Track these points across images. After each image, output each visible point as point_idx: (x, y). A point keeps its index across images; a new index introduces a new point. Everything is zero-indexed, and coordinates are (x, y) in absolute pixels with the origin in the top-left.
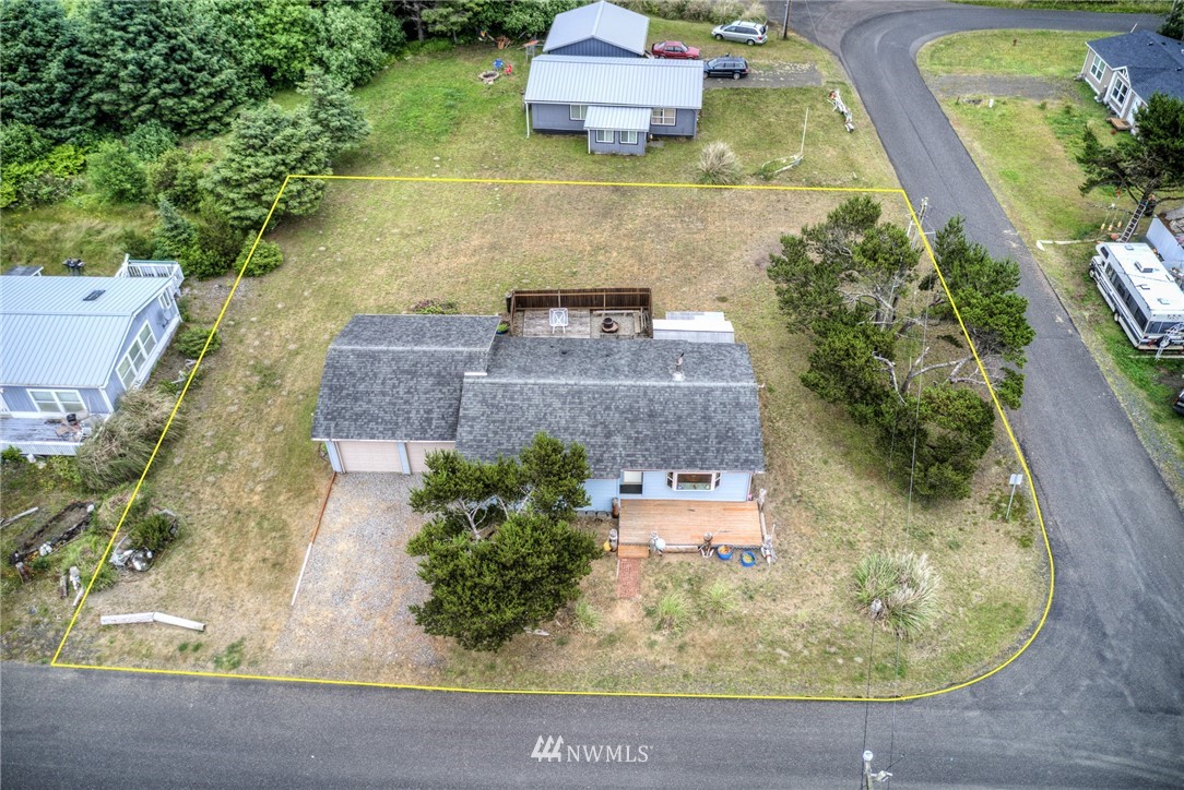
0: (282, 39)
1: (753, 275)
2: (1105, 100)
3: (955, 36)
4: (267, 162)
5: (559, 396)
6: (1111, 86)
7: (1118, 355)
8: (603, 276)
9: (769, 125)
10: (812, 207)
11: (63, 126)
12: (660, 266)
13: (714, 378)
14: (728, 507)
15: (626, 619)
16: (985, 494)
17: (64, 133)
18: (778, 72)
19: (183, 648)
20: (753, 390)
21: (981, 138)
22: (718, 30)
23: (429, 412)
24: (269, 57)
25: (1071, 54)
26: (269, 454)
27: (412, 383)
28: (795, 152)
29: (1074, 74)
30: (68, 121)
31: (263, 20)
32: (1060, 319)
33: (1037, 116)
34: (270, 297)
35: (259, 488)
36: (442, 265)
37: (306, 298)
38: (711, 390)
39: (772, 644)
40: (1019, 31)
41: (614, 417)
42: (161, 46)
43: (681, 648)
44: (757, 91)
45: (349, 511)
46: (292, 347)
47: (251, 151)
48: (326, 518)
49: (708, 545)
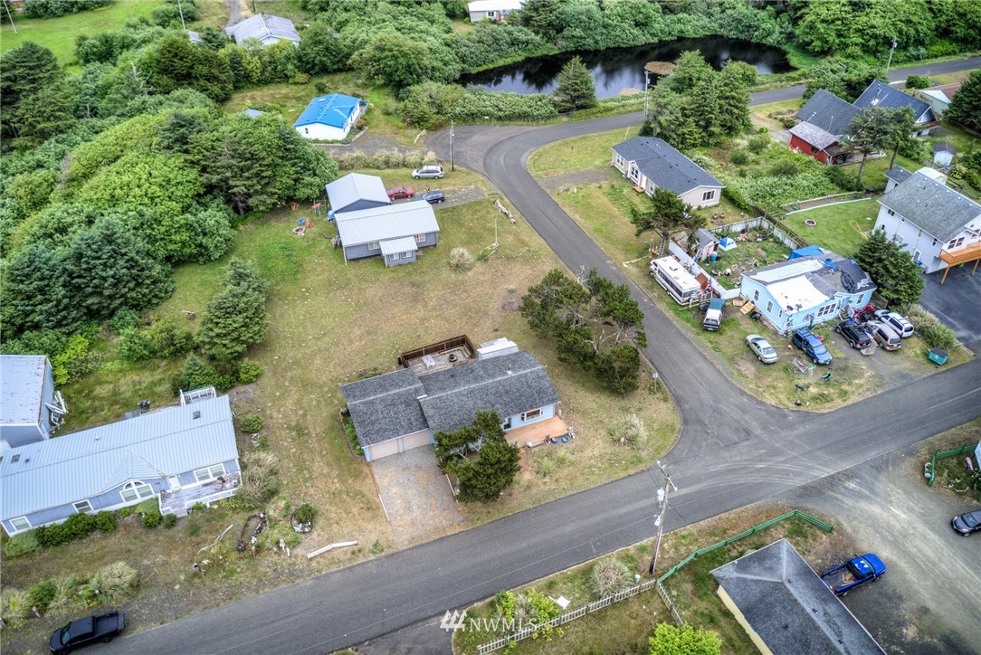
0: (178, 238)
1: (504, 314)
2: (628, 176)
3: (541, 150)
4: (240, 319)
5: (464, 395)
6: (630, 170)
7: (674, 310)
8: (434, 333)
9: (471, 228)
10: (514, 271)
11: (67, 325)
12: (458, 321)
13: (524, 369)
14: (548, 421)
15: (530, 478)
16: (643, 385)
17: (71, 328)
18: (460, 193)
19: (353, 553)
20: (543, 369)
21: (577, 212)
22: (415, 173)
23: (409, 420)
24: (171, 250)
25: (602, 150)
26: (329, 465)
27: (395, 409)
28: (494, 242)
29: (608, 164)
30: (70, 320)
31: (163, 229)
32: (646, 300)
33: (599, 193)
34: (268, 391)
35: (336, 481)
36: (349, 349)
37: (288, 387)
38: (526, 374)
39: (590, 467)
40: (571, 139)
41: (491, 398)
42: (122, 262)
43: (557, 481)
44: (454, 208)
45: (386, 476)
46: (301, 412)
47: (228, 315)
48: (378, 481)
49: (548, 439)
